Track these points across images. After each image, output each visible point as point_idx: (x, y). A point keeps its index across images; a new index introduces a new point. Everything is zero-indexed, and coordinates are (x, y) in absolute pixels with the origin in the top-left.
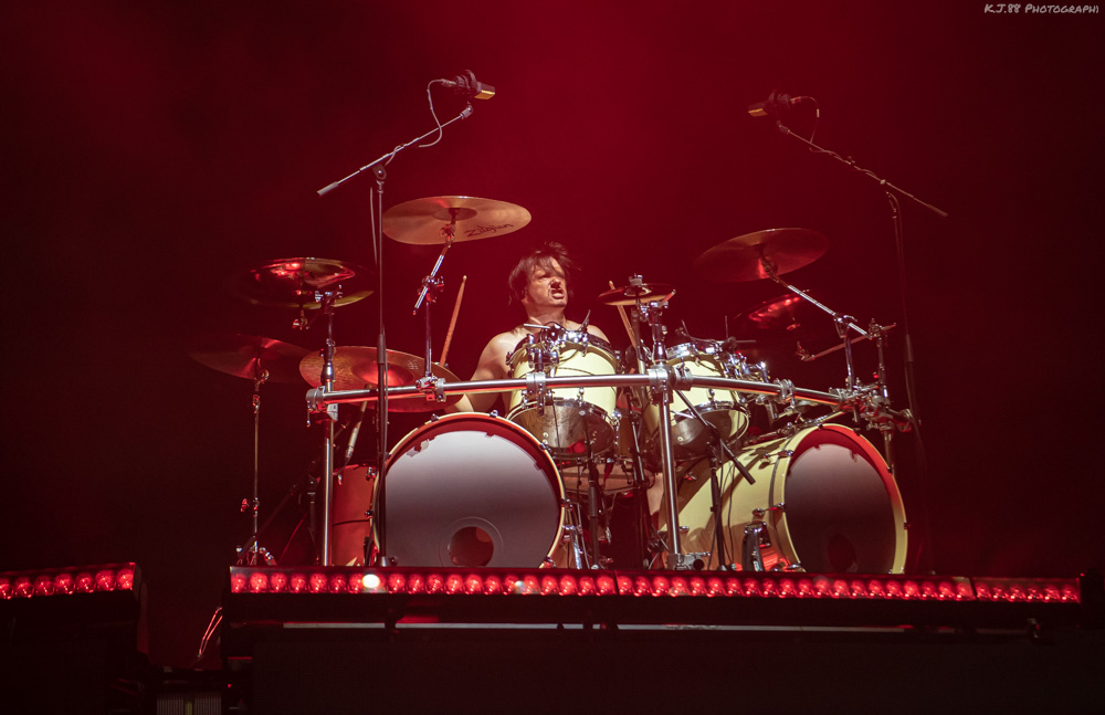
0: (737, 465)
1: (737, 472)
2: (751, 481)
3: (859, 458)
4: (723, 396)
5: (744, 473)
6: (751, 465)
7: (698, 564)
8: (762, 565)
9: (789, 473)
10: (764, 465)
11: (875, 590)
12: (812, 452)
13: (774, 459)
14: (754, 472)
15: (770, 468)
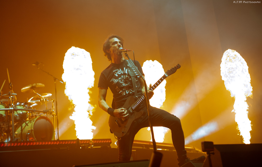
0: (26, 123)
1: (26, 124)
2: (28, 126)
3: (47, 121)
4: (24, 112)
5: (27, 125)
6: (28, 123)
7: (17, 140)
8: (29, 139)
9: (34, 124)
10: (30, 123)
11: (49, 143)
12: (39, 121)
13: (32, 122)
14: (29, 124)
15: (31, 123)
